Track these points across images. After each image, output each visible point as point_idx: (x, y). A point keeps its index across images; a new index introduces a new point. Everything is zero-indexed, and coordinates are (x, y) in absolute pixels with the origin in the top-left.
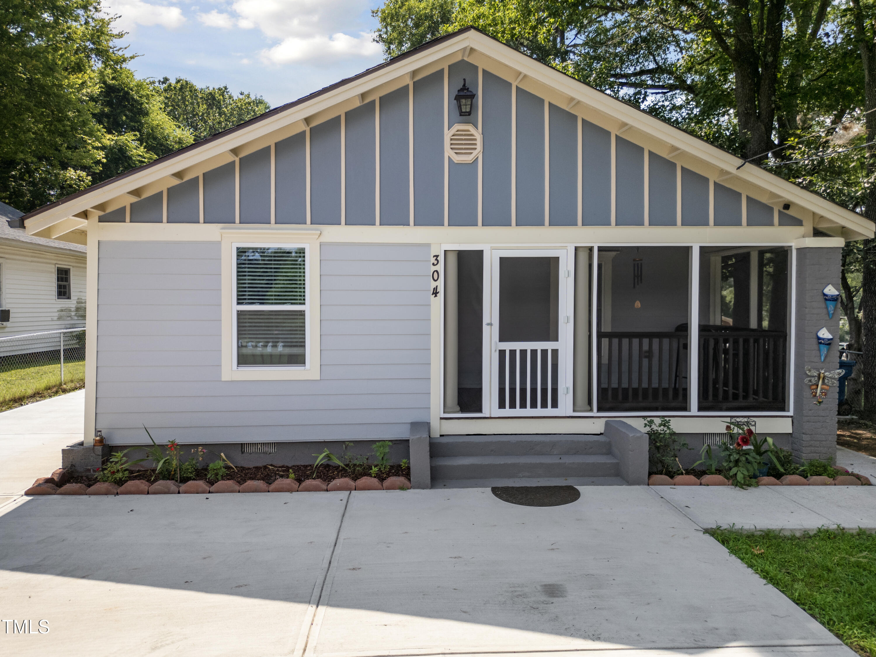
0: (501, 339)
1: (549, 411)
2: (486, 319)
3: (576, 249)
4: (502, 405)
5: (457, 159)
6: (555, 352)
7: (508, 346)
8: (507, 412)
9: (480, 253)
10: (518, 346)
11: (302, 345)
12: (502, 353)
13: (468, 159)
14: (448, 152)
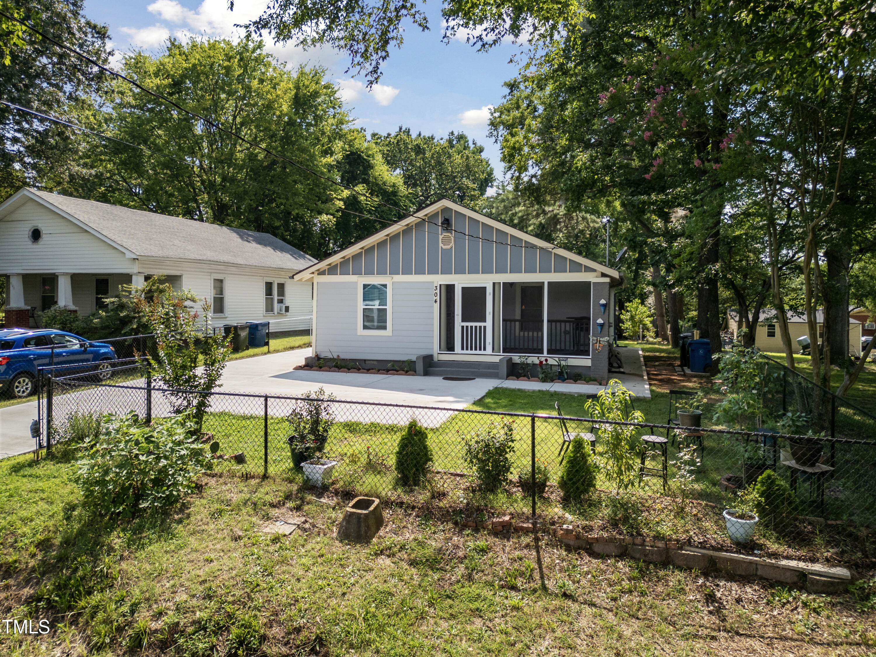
0: (463, 321)
1: (482, 352)
2: (456, 313)
3: (494, 284)
4: (463, 349)
5: (444, 247)
6: (485, 327)
7: (465, 324)
8: (465, 352)
9: (454, 285)
10: (469, 324)
11: (385, 322)
12: (463, 327)
13: (448, 247)
14: (441, 245)
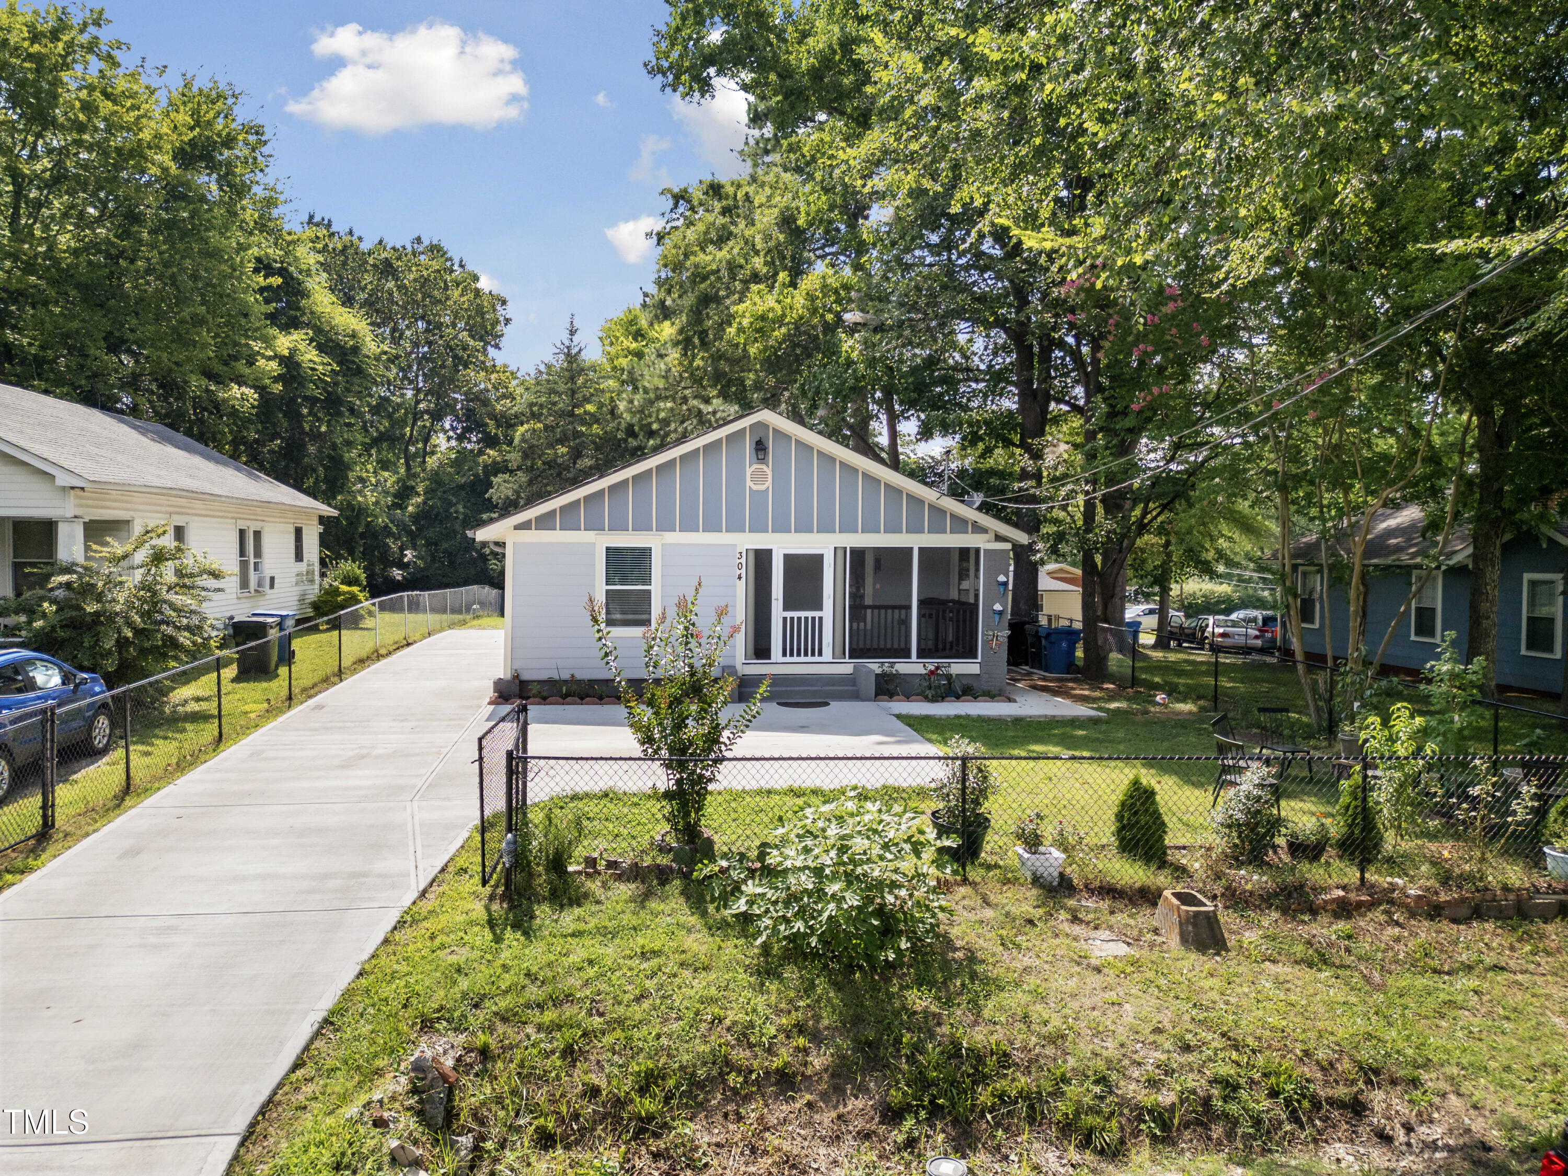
0: (786, 608)
1: (816, 659)
2: (774, 596)
3: (836, 549)
4: (784, 654)
5: (755, 488)
6: (821, 619)
7: (789, 614)
8: (788, 659)
9: (770, 551)
10: (796, 614)
11: (649, 613)
12: (785, 619)
13: (763, 488)
14: (749, 483)
